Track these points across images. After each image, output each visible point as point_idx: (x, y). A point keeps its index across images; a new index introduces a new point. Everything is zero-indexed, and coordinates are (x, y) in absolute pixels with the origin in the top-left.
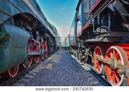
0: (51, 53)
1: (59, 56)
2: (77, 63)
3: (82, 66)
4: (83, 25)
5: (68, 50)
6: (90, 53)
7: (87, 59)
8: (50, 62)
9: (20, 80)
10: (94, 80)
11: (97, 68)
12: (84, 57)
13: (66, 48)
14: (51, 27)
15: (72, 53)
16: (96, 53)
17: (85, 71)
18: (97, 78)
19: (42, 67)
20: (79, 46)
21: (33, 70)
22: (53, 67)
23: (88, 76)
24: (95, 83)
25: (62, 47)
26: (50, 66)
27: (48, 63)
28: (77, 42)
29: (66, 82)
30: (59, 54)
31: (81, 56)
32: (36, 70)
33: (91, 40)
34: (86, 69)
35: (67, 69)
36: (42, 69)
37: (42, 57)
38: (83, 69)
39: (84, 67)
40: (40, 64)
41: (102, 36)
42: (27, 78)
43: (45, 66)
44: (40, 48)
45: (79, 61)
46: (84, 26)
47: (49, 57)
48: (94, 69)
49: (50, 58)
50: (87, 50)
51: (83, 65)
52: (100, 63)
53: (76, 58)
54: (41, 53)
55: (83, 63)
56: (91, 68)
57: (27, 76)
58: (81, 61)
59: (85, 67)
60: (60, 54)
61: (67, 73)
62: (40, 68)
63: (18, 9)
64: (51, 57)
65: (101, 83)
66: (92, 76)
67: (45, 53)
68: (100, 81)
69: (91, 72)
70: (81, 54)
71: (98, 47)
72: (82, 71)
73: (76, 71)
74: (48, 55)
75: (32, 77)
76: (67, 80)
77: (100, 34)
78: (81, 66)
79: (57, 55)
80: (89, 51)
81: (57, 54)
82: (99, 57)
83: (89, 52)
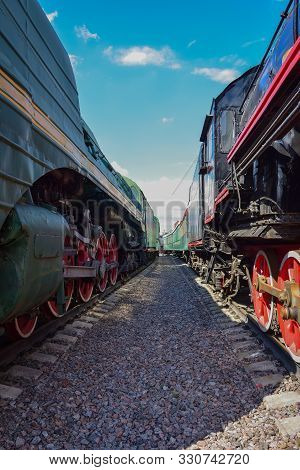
0: (130, 272)
1: (154, 281)
2: (211, 302)
3: (224, 310)
4: (219, 188)
5: (184, 261)
6: (244, 271)
7: (236, 291)
8: (125, 300)
9: (44, 347)
10: (252, 348)
11: (262, 313)
12: (228, 281)
13: (179, 253)
14: (128, 190)
15: (196, 272)
16: (258, 271)
17: (230, 325)
18: (261, 342)
19: (102, 315)
20: (212, 249)
21: (77, 323)
22: (135, 314)
23: (235, 337)
24: (253, 355)
25: (166, 252)
26: (124, 311)
27: (118, 304)
28: (206, 236)
29: (171, 353)
30: (154, 276)
31: (221, 280)
32: (84, 321)
33: (240, 233)
34: (233, 319)
35: (177, 321)
36: (102, 320)
37: (101, 284)
38: (227, 320)
39: (228, 313)
40: (94, 305)
41: (264, 224)
42: (59, 342)
43: (110, 310)
44: (94, 256)
45: (216, 297)
46: (220, 191)
47: (123, 284)
48: (256, 319)
49: (124, 289)
50: (236, 262)
51: (227, 307)
52: (268, 298)
53: (209, 288)
54: (99, 274)
55: (228, 303)
56: (248, 317)
57: (60, 336)
58: (224, 298)
59: (233, 313)
60: (158, 276)
61: (174, 330)
62: (95, 317)
63: (43, 165)
64: (128, 284)
65: (270, 356)
66: (247, 337)
67: (109, 272)
68: (267, 351)
69: (246, 327)
70: (223, 274)
71: (261, 253)
72: (223, 325)
73: (204, 325)
74: (119, 279)
75: (74, 339)
76: (173, 350)
77: (258, 217)
78: (221, 312)
79: (148, 279)
80: (242, 263)
81: (148, 275)
82: (263, 282)
83: (240, 267)
